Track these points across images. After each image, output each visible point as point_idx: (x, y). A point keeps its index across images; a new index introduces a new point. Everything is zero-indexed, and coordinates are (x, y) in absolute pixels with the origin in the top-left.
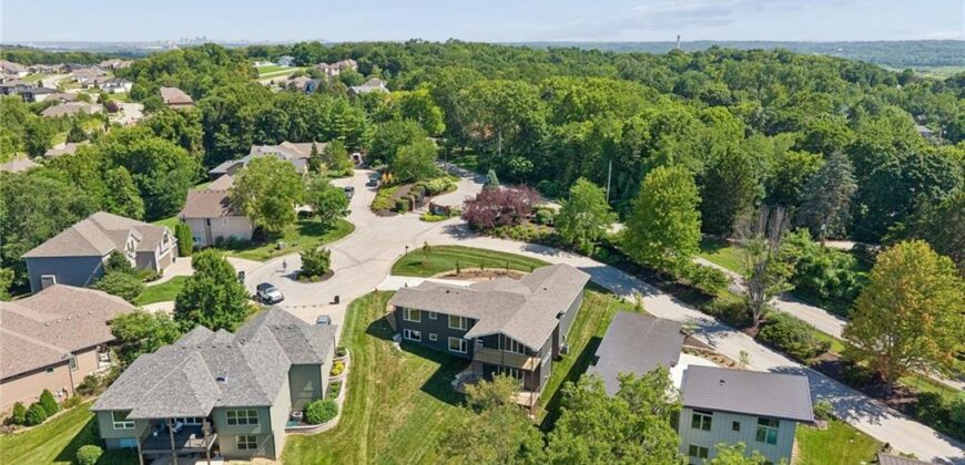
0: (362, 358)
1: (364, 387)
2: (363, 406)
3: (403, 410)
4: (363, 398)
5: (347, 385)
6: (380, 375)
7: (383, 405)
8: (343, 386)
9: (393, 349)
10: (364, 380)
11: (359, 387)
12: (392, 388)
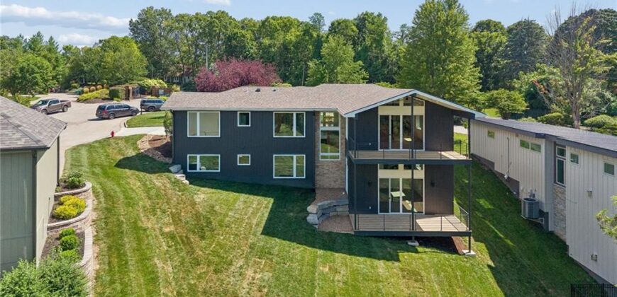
0: (122, 196)
1: (139, 240)
2: (152, 278)
3: (250, 273)
4: (144, 259)
5: (97, 240)
6: (167, 219)
7: (199, 270)
8: (89, 240)
9: (176, 182)
10: (136, 227)
11: (129, 243)
12: (203, 238)
